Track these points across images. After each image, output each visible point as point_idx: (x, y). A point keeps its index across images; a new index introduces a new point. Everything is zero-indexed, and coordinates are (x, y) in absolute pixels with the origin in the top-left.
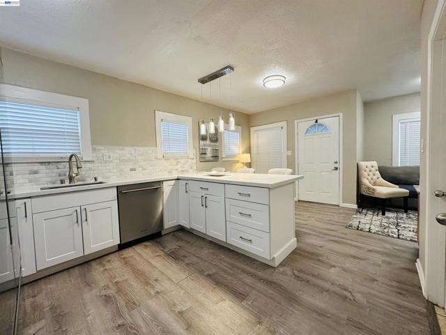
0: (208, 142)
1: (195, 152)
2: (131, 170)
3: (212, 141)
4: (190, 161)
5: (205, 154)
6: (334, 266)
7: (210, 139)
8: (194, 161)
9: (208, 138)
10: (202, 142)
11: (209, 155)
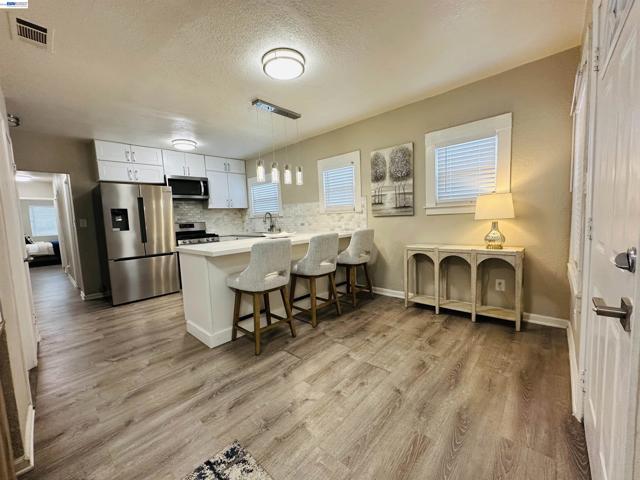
0: (387, 182)
1: (364, 202)
2: (303, 224)
3: (395, 178)
4: (357, 215)
5: (381, 203)
6: (149, 365)
7: (391, 176)
8: (364, 215)
9: (388, 175)
10: (374, 186)
11: (389, 204)
